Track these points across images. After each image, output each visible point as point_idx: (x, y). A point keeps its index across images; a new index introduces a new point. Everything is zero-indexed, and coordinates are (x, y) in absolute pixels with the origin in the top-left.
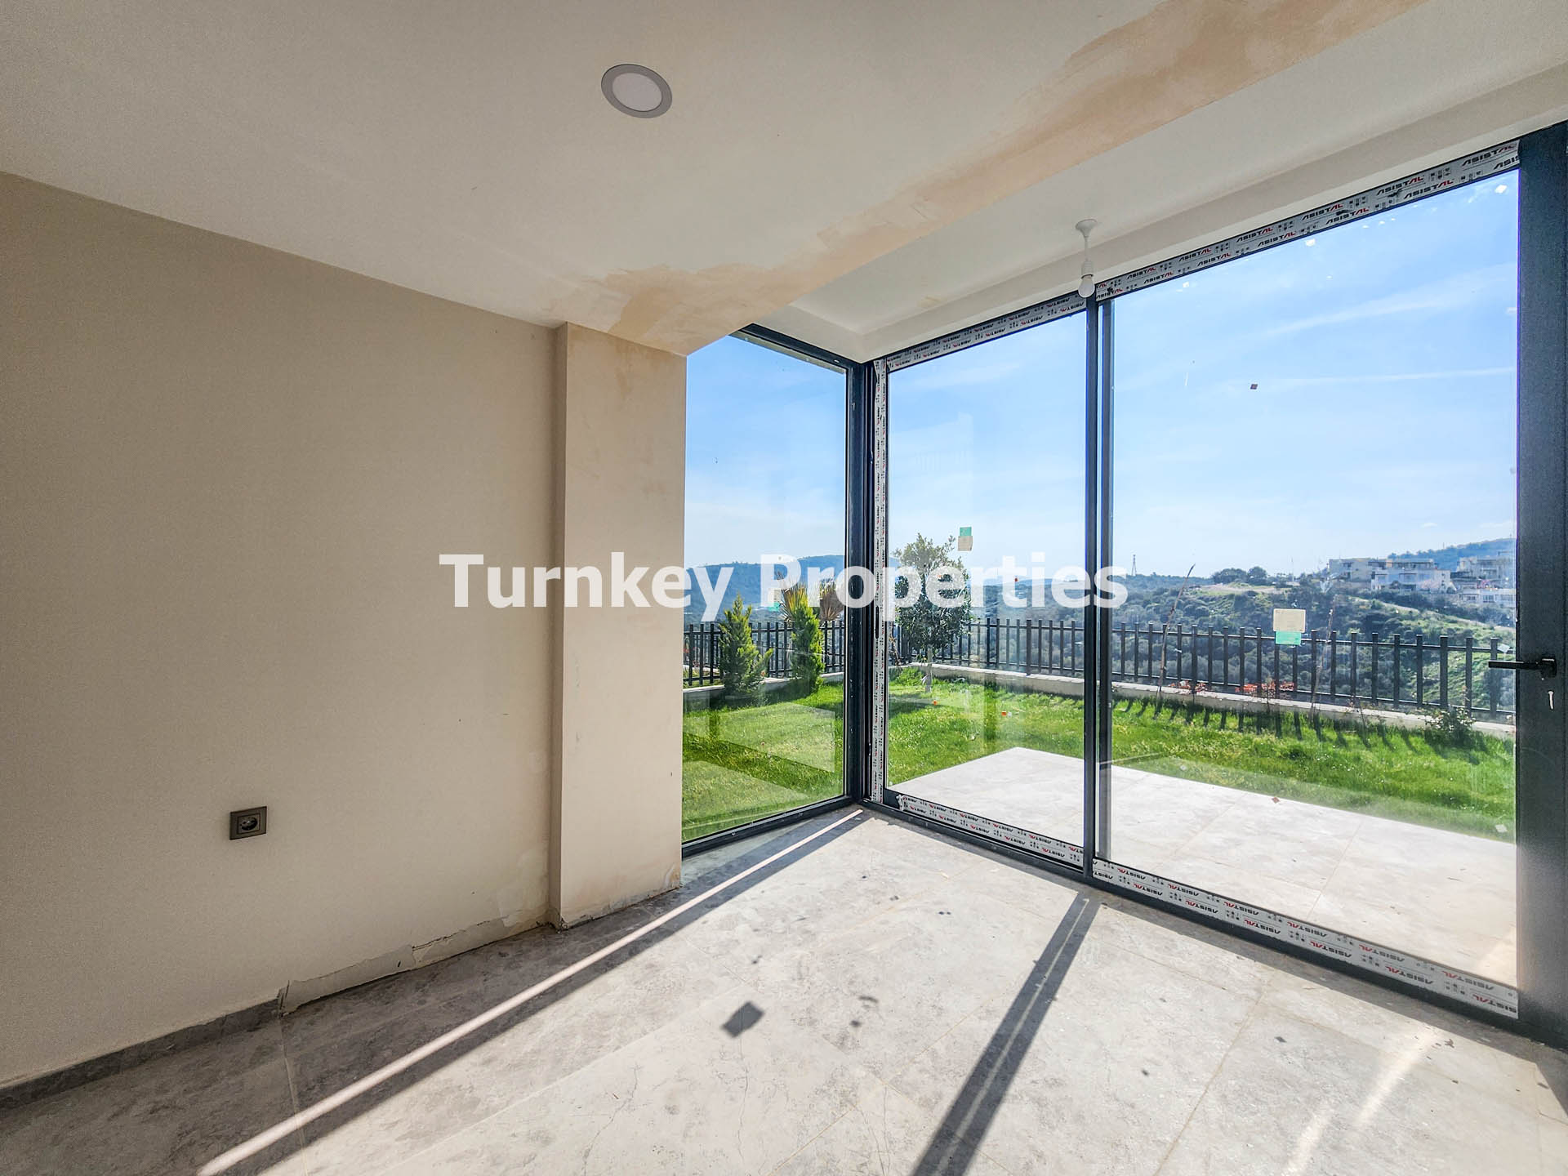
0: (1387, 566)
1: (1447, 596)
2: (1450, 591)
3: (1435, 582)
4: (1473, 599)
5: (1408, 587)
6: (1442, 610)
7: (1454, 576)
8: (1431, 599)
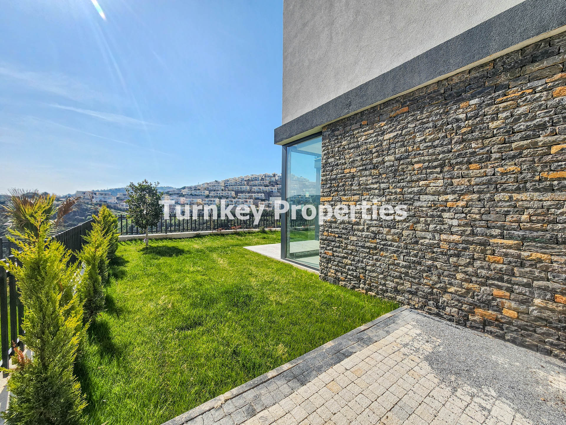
0: (97, 194)
1: (116, 205)
2: (116, 203)
3: (112, 200)
4: (123, 205)
5: (105, 201)
6: (115, 209)
7: (117, 198)
8: (112, 206)
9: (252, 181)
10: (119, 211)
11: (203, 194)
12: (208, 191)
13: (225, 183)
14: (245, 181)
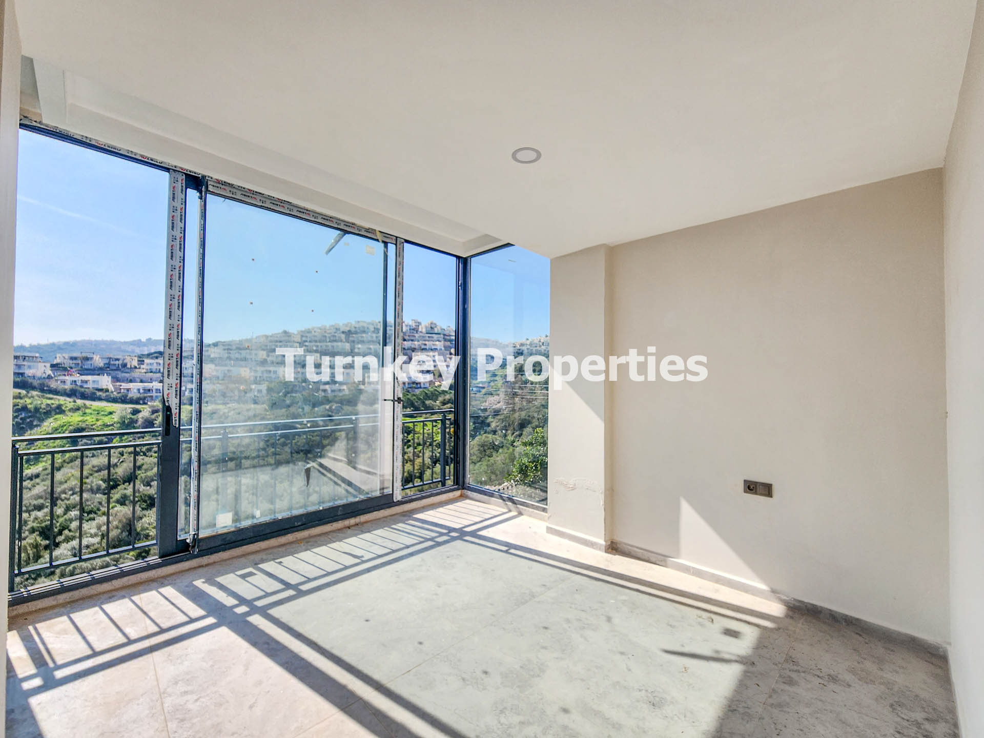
9: (356, 333)
10: (51, 396)
11: (253, 357)
12: (265, 353)
13: (302, 336)
14: (343, 332)
